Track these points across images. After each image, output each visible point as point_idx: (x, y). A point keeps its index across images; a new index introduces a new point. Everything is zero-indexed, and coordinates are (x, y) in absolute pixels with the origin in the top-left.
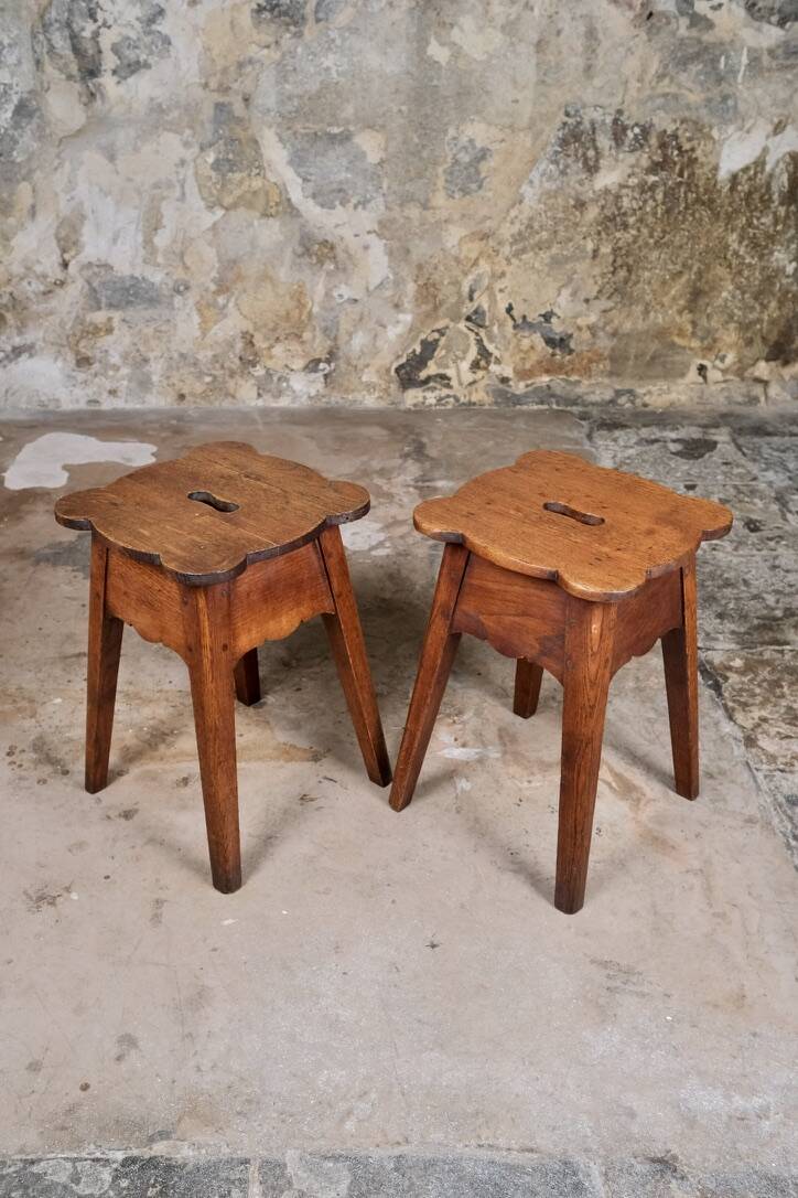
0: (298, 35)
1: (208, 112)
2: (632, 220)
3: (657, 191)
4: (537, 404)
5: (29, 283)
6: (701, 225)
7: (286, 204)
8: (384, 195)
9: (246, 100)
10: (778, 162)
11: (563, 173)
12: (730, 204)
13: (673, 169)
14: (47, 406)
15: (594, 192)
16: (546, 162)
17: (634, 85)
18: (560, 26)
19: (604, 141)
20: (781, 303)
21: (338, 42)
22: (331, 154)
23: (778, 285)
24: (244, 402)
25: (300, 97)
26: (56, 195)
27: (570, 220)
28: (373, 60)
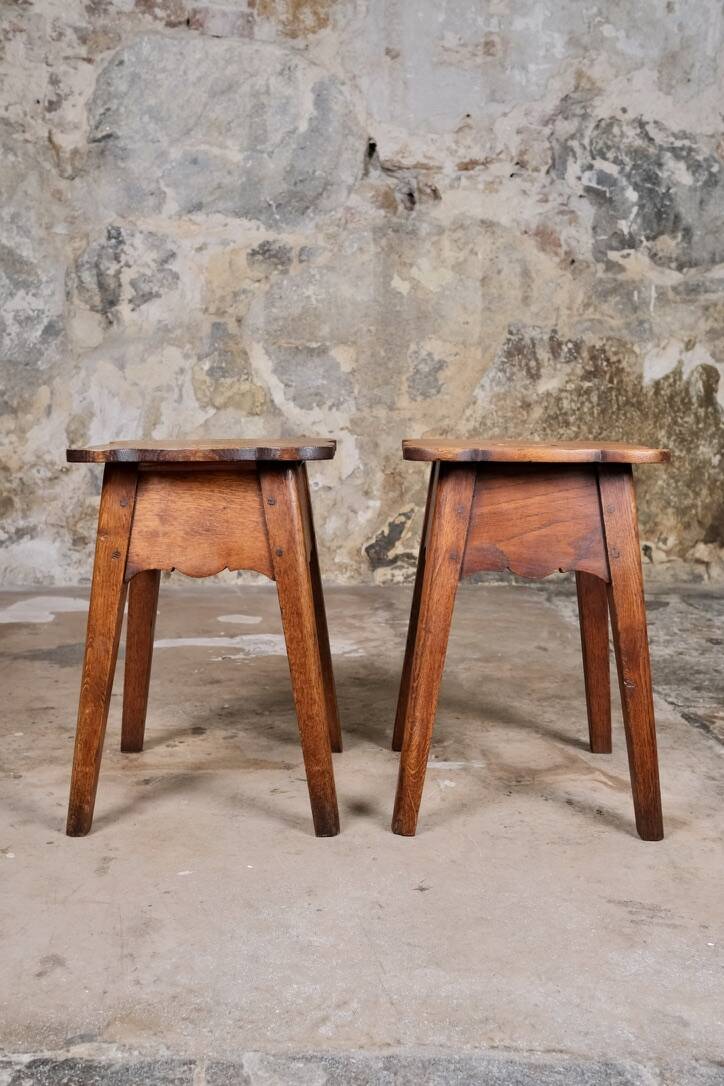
0: (285, 272)
1: (206, 329)
2: (572, 419)
3: (593, 394)
4: (497, 581)
5: (38, 471)
6: (633, 423)
7: (270, 404)
8: (355, 398)
9: (239, 321)
10: (692, 372)
11: (510, 379)
12: (656, 406)
13: (603, 377)
14: (42, 582)
15: (538, 395)
16: (494, 370)
17: (564, 312)
18: (500, 267)
19: (543, 354)
20: (711, 492)
21: (317, 277)
22: (310, 364)
23: (706, 475)
24: (225, 581)
25: (285, 319)
26: (71, 396)
27: (517, 418)
28: (346, 291)
